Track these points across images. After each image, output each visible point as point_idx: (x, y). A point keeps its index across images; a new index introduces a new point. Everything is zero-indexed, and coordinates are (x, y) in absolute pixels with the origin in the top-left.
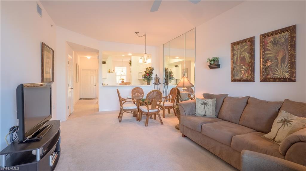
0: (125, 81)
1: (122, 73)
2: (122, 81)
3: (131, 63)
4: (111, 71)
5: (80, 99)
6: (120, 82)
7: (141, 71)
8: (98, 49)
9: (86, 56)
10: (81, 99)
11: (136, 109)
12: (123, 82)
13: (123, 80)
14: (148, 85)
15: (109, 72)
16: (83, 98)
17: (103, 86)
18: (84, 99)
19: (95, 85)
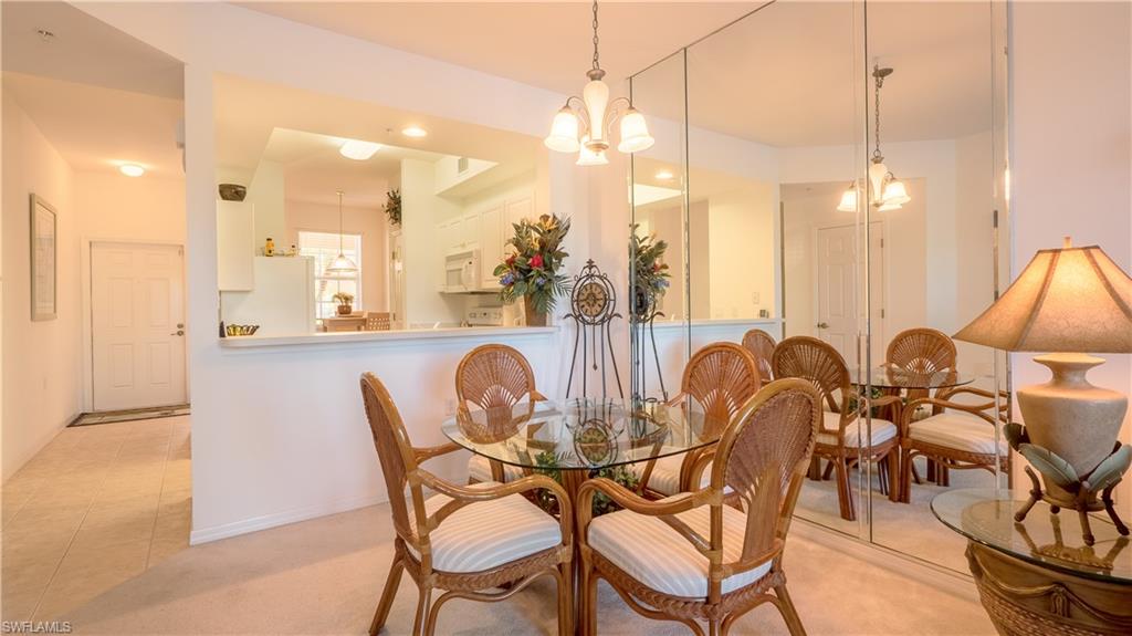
0: (355, 307)
1: (341, 264)
2: (340, 308)
3: (395, 208)
4: (276, 250)
5: (77, 421)
6: (329, 310)
7: (463, 246)
8: (182, 59)
9: (116, 162)
10: (83, 415)
11: (552, 551)
12: (344, 311)
13: (347, 299)
14: (530, 323)
15: (269, 253)
16: (98, 408)
17: (224, 346)
18: (102, 414)
19: (180, 333)
